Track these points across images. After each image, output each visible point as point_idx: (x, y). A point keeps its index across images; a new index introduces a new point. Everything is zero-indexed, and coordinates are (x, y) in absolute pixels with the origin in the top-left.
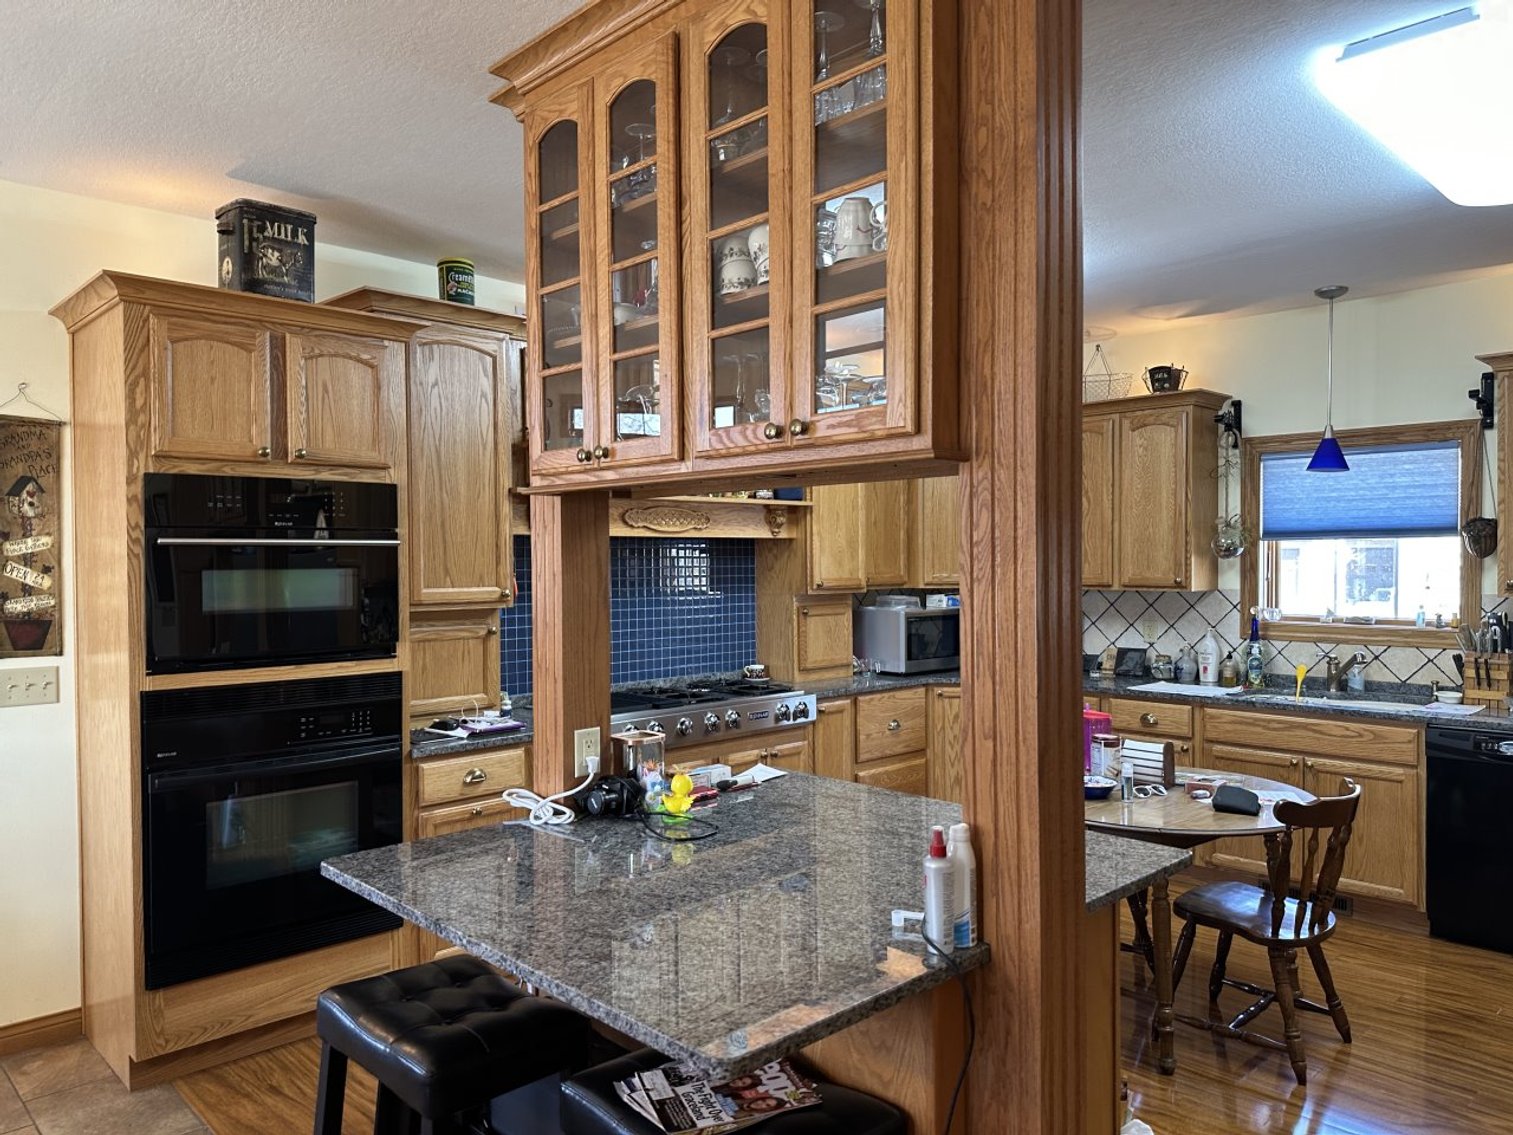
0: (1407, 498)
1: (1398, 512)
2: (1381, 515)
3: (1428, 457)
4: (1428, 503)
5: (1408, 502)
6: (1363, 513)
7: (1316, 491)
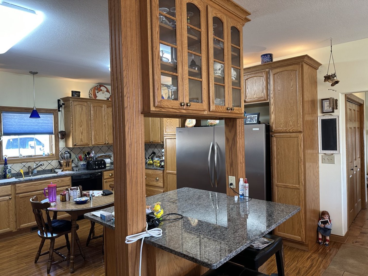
0: (42, 126)
1: (40, 129)
2: (36, 129)
3: (47, 116)
4: (47, 127)
5: (43, 127)
6: (32, 129)
7: (19, 123)
